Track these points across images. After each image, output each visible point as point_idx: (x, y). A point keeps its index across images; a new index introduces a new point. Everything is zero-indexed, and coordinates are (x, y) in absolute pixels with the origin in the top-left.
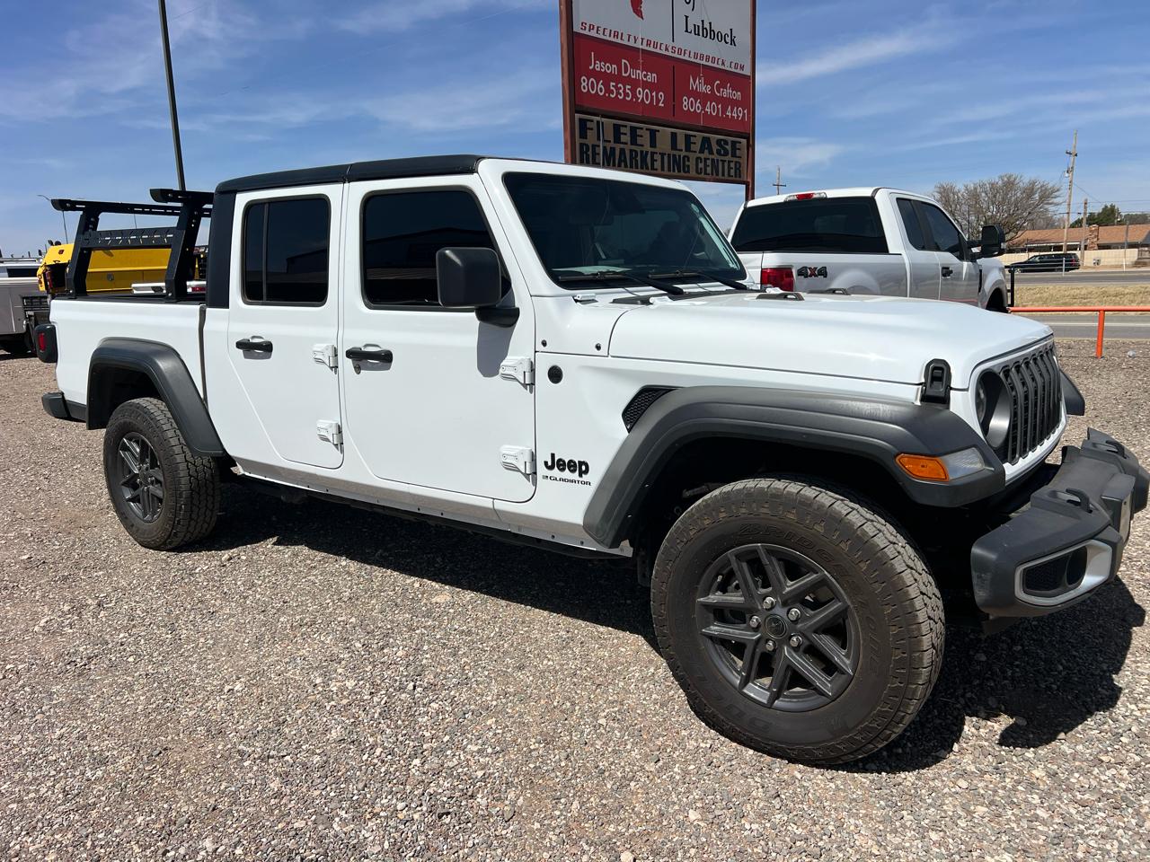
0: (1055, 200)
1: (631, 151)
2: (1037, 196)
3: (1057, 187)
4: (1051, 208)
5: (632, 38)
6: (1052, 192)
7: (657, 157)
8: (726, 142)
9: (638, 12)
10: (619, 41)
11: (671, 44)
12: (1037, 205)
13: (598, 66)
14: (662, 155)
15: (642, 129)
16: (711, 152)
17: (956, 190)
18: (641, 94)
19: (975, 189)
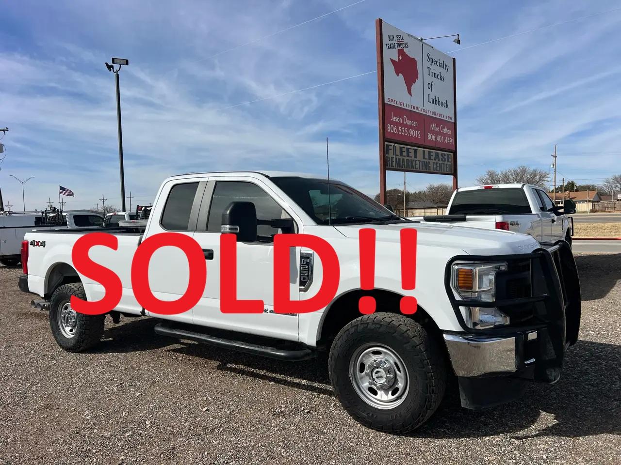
0: (547, 179)
1: (407, 160)
2: (538, 177)
3: (548, 173)
4: (545, 183)
5: (408, 106)
6: (544, 176)
7: (417, 162)
8: (445, 155)
9: (410, 93)
10: (402, 107)
11: (423, 108)
12: (538, 181)
13: (395, 119)
14: (419, 161)
15: (411, 149)
16: (439, 160)
17: (497, 173)
18: (412, 132)
19: (506, 173)
